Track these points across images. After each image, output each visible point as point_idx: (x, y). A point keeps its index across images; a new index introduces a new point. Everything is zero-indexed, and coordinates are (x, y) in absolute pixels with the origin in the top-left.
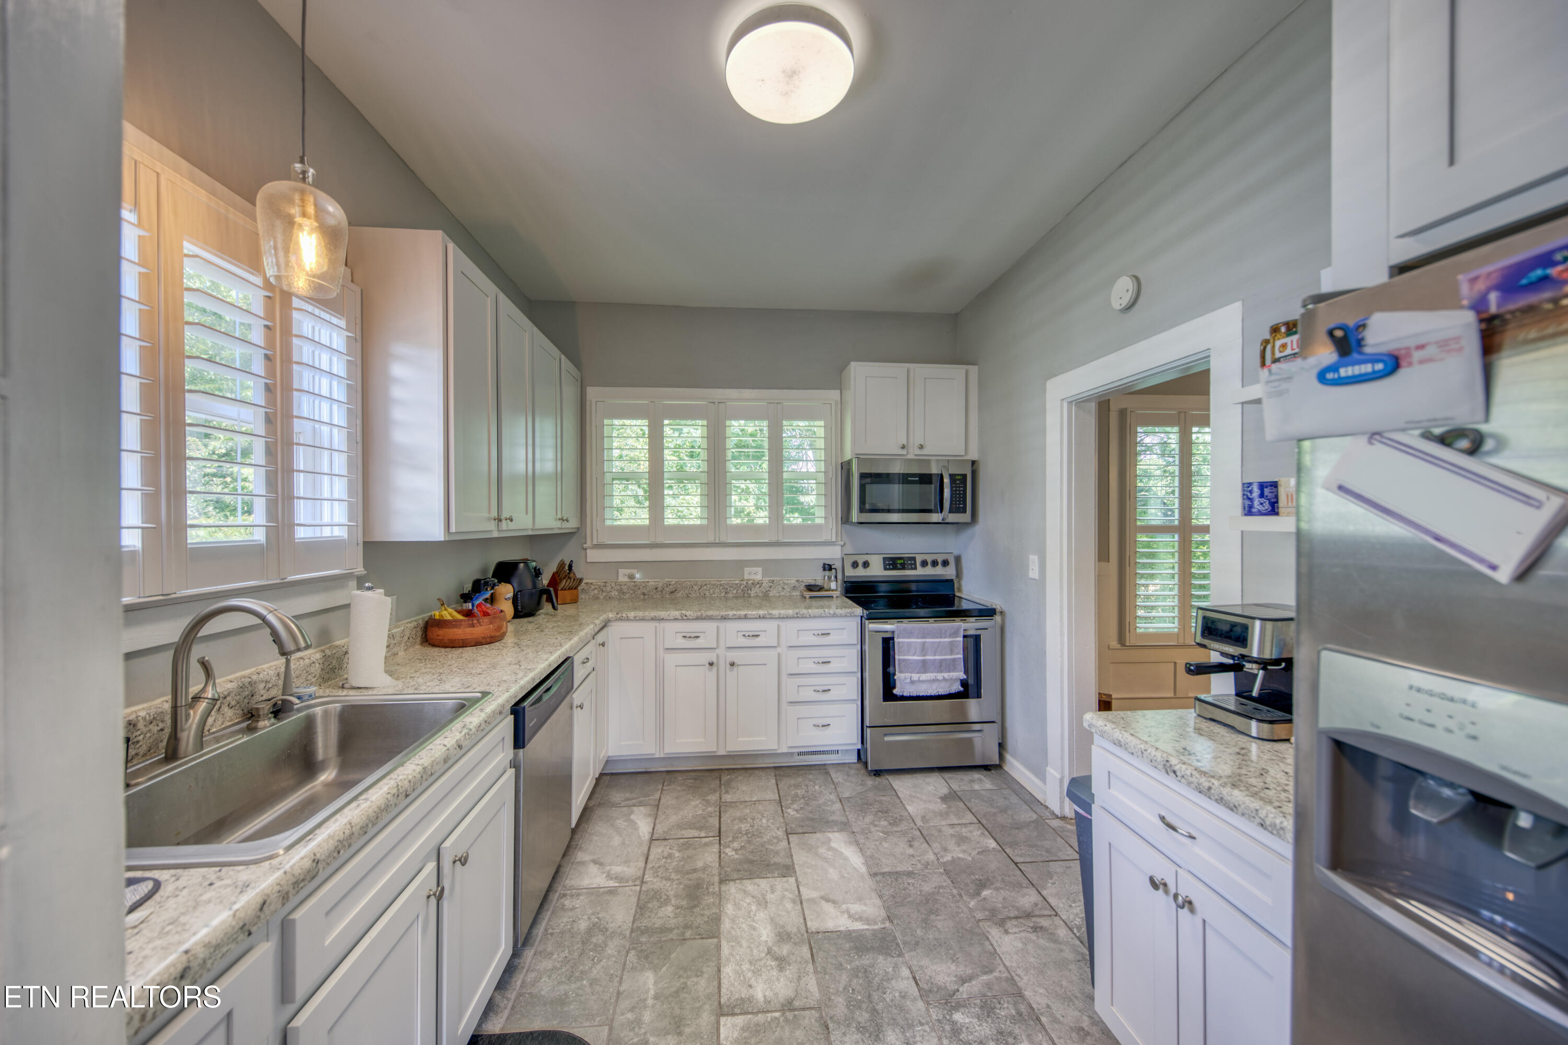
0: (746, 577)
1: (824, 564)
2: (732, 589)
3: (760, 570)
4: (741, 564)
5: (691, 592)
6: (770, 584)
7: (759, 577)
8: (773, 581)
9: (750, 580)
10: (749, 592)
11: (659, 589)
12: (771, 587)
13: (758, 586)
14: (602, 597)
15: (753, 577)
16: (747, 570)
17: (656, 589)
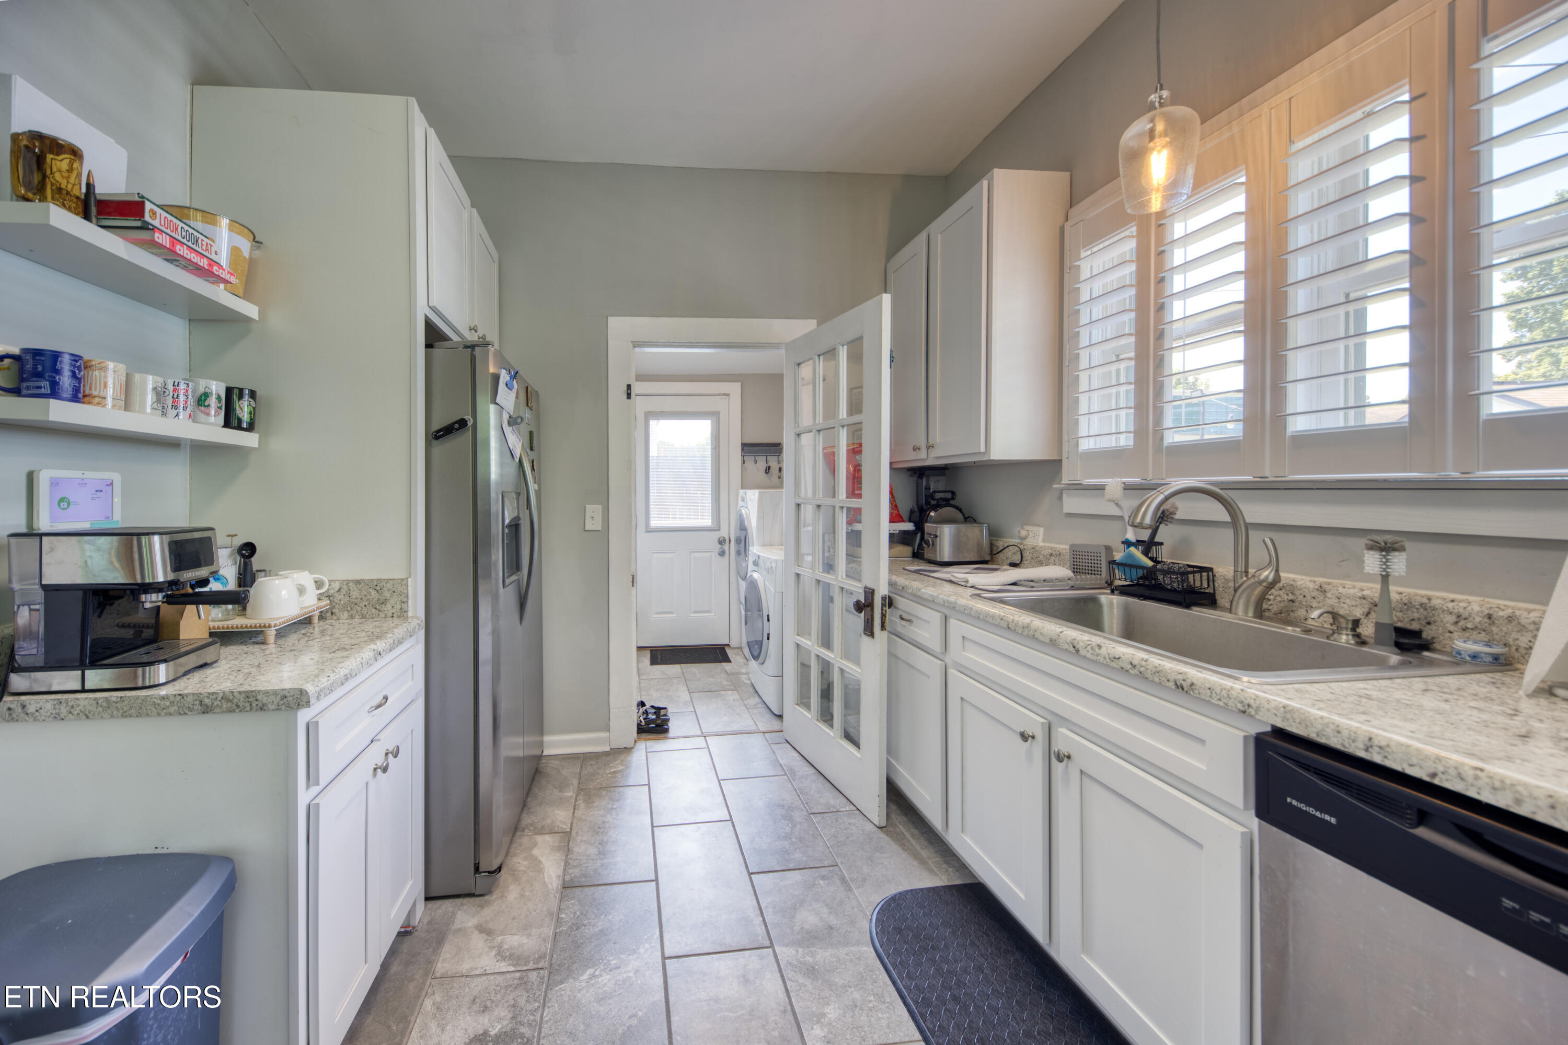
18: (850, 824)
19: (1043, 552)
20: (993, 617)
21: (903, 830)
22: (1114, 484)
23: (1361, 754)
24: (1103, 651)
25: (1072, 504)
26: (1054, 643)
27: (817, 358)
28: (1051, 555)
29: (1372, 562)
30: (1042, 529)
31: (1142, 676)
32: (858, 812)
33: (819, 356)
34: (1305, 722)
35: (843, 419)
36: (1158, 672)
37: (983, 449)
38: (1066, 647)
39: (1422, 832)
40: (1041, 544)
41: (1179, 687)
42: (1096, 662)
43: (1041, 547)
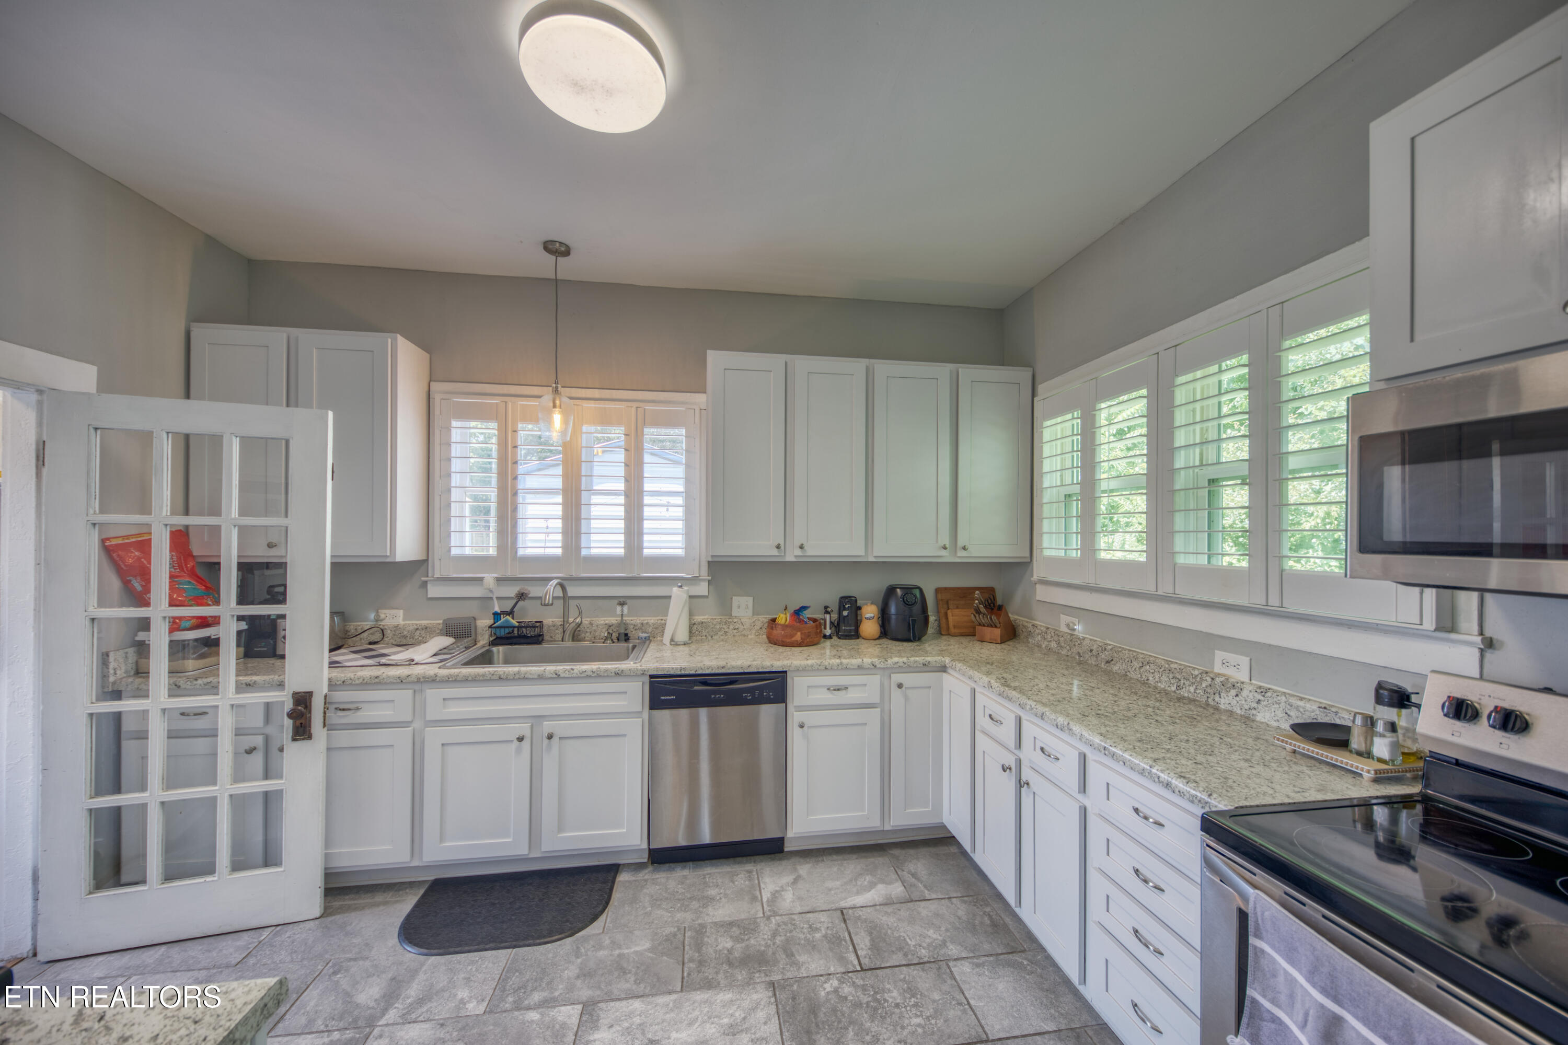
0: (1218, 668)
1: (1380, 686)
2: (1187, 683)
3: (1244, 661)
4: (1211, 641)
5: (1130, 669)
6: (1260, 697)
7: (1242, 675)
8: (1267, 690)
9: (1219, 675)
10: (1217, 699)
11: (1094, 652)
12: (1259, 702)
13: (1233, 692)
14: (1044, 646)
15: (1230, 672)
16: (1219, 655)
17: (1091, 651)
18: (289, 937)
19: (408, 628)
20: (483, 675)
21: (341, 903)
22: (489, 578)
23: (679, 673)
24: (576, 671)
25: (434, 591)
26: (541, 678)
27: (165, 435)
28: (417, 629)
29: (619, 609)
30: (402, 611)
31: (599, 676)
32: (279, 928)
33: (168, 433)
34: (663, 669)
35: (235, 519)
36: (606, 670)
37: (388, 554)
38: (551, 676)
39: (696, 688)
40: (402, 623)
41: (617, 674)
42: (572, 677)
43: (404, 625)
